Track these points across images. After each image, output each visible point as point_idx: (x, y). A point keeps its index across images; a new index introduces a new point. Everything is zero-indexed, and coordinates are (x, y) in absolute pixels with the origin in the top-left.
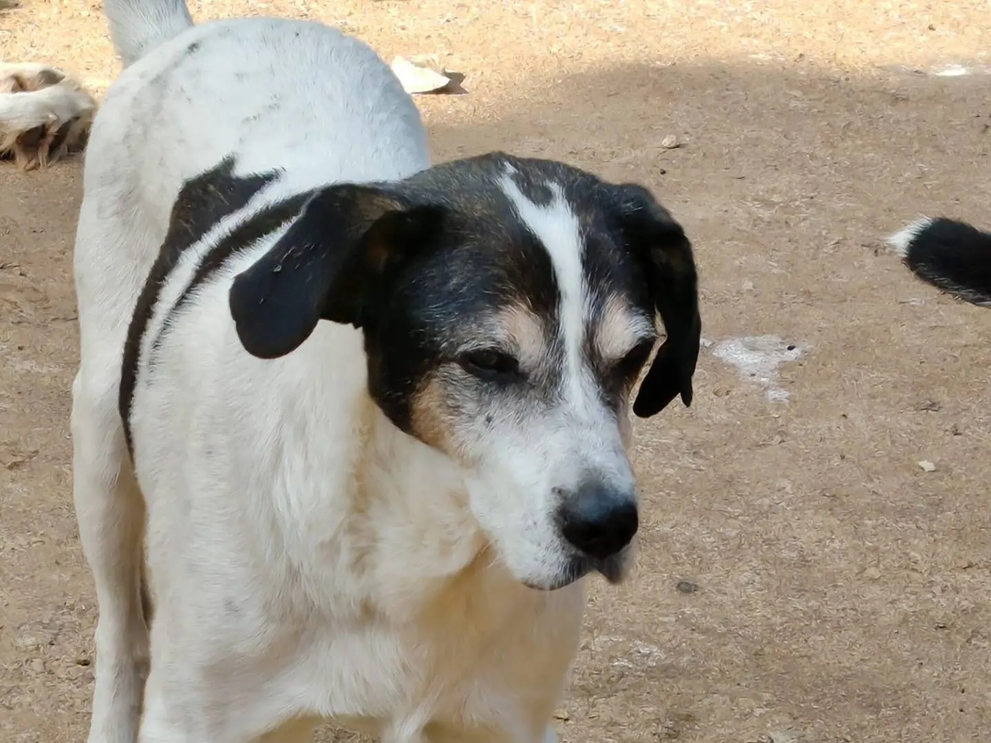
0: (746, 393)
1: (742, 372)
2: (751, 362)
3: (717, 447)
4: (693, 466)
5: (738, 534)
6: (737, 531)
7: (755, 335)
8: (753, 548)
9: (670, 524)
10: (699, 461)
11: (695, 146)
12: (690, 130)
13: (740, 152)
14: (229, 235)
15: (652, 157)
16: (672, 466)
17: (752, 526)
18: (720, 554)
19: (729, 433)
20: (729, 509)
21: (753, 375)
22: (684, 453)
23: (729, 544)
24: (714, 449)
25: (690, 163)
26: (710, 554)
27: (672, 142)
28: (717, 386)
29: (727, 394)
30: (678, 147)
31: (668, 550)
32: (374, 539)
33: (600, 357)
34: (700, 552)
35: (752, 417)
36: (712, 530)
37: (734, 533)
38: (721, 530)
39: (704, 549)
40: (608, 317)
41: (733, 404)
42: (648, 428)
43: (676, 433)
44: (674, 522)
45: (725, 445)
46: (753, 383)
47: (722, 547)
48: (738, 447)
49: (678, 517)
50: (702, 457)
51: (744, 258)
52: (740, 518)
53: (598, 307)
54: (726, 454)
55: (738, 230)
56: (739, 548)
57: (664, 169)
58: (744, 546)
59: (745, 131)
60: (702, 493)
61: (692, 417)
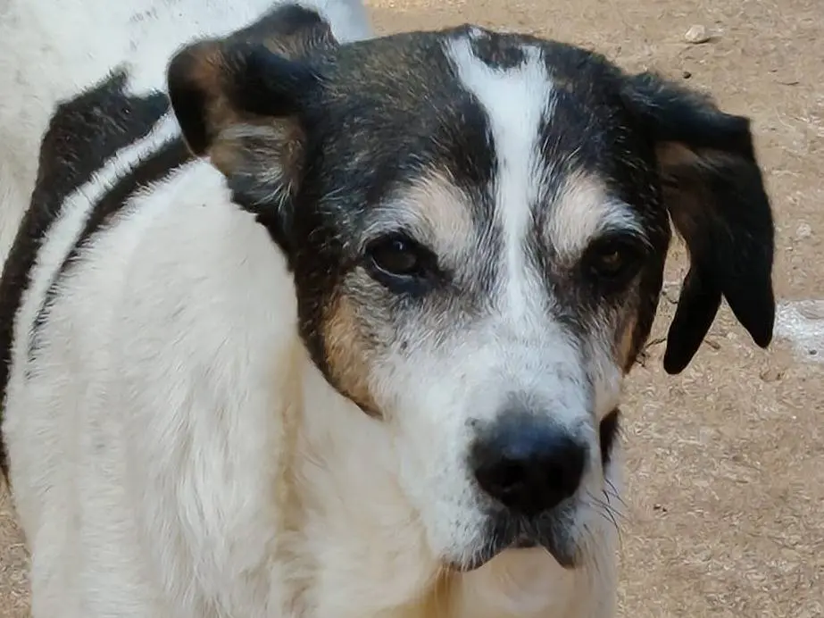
0: (804, 376)
1: (798, 347)
2: (811, 334)
3: (767, 450)
4: (734, 477)
5: (795, 568)
6: (794, 565)
7: (813, 298)
8: (816, 588)
9: (703, 555)
10: (742, 470)
11: (731, 39)
12: (722, 18)
13: (792, 49)
14: (129, 170)
15: (672, 56)
16: (706, 477)
17: (815, 558)
18: (771, 596)
19: (781, 432)
20: (783, 535)
21: (812, 353)
22: (721, 459)
23: (783, 582)
24: (760, 452)
25: (725, 63)
26: (757, 597)
27: (699, 35)
28: (765, 368)
29: (779, 377)
30: (706, 41)
31: (701, 592)
32: (313, 566)
33: (553, 253)
34: (746, 595)
35: (813, 409)
36: (761, 563)
37: (790, 567)
38: (773, 563)
39: (750, 590)
40: (566, 198)
41: (786, 392)
42: (672, 424)
43: (710, 431)
44: (709, 553)
45: (777, 447)
46: (814, 363)
47: (774, 588)
48: (794, 450)
49: (715, 544)
50: (745, 464)
51: (798, 193)
52: (799, 547)
53: (553, 186)
54: (778, 460)
55: (790, 154)
56: (796, 588)
57: (689, 71)
58: (804, 586)
59: (799, 19)
60: (745, 513)
61: (730, 409)
